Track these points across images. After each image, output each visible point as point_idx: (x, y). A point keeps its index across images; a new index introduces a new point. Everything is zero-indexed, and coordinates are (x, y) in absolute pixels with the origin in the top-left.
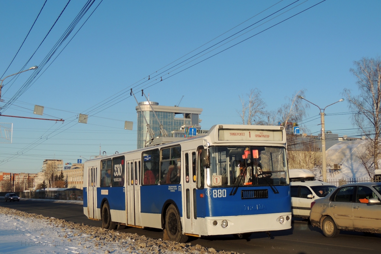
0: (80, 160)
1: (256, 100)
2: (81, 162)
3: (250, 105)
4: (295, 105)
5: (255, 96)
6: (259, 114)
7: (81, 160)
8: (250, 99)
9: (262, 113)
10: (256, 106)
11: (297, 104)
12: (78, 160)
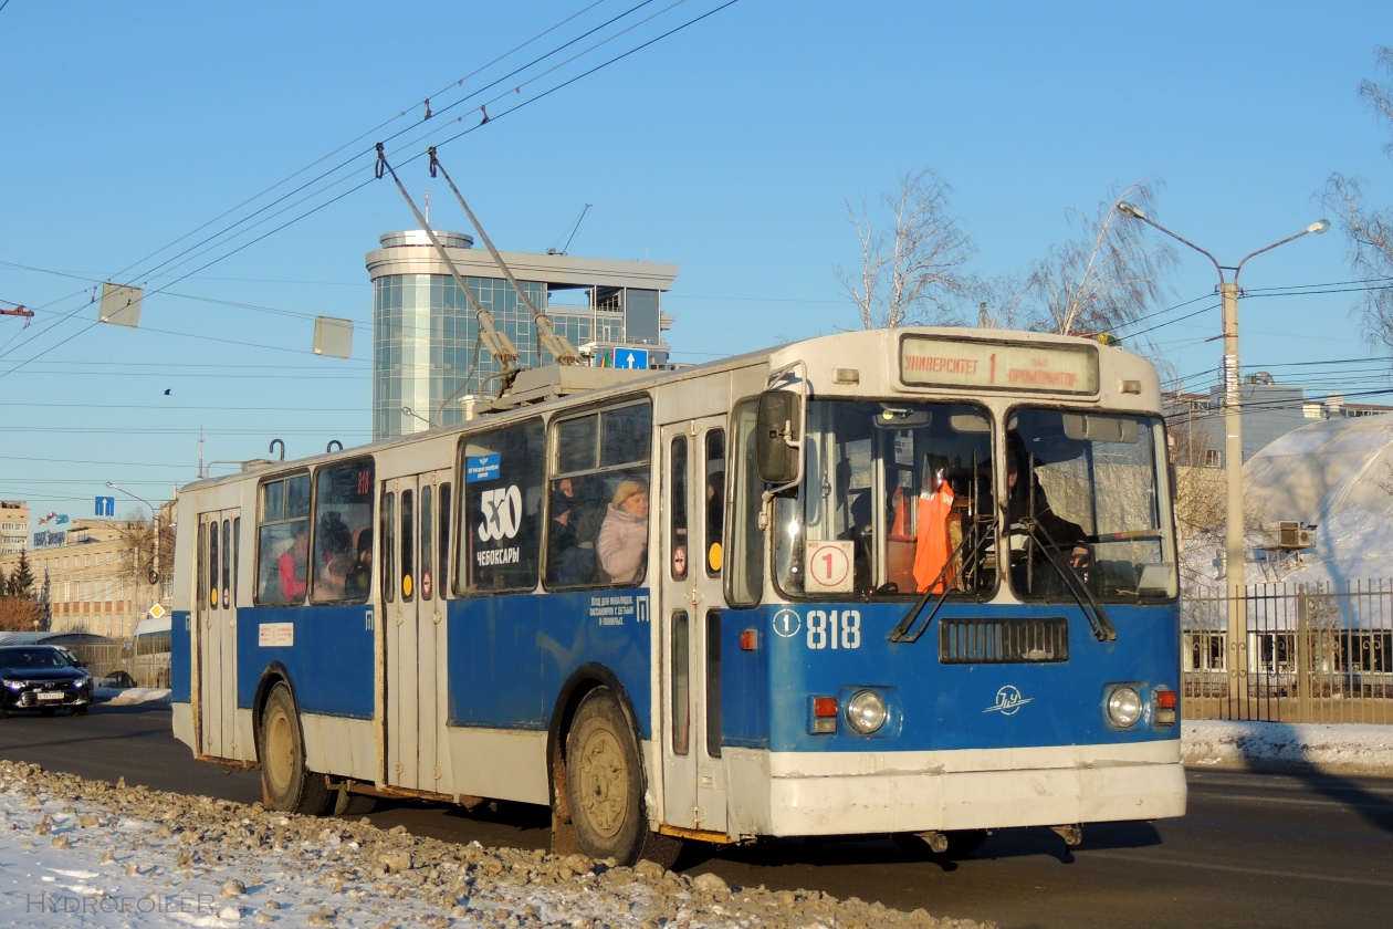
0: (105, 502)
1: (925, 223)
2: (110, 512)
3: (898, 245)
4: (1108, 251)
5: (922, 206)
6: (940, 291)
7: (111, 501)
8: (900, 221)
9: (954, 285)
10: (928, 252)
11: (1117, 247)
12: (99, 500)
